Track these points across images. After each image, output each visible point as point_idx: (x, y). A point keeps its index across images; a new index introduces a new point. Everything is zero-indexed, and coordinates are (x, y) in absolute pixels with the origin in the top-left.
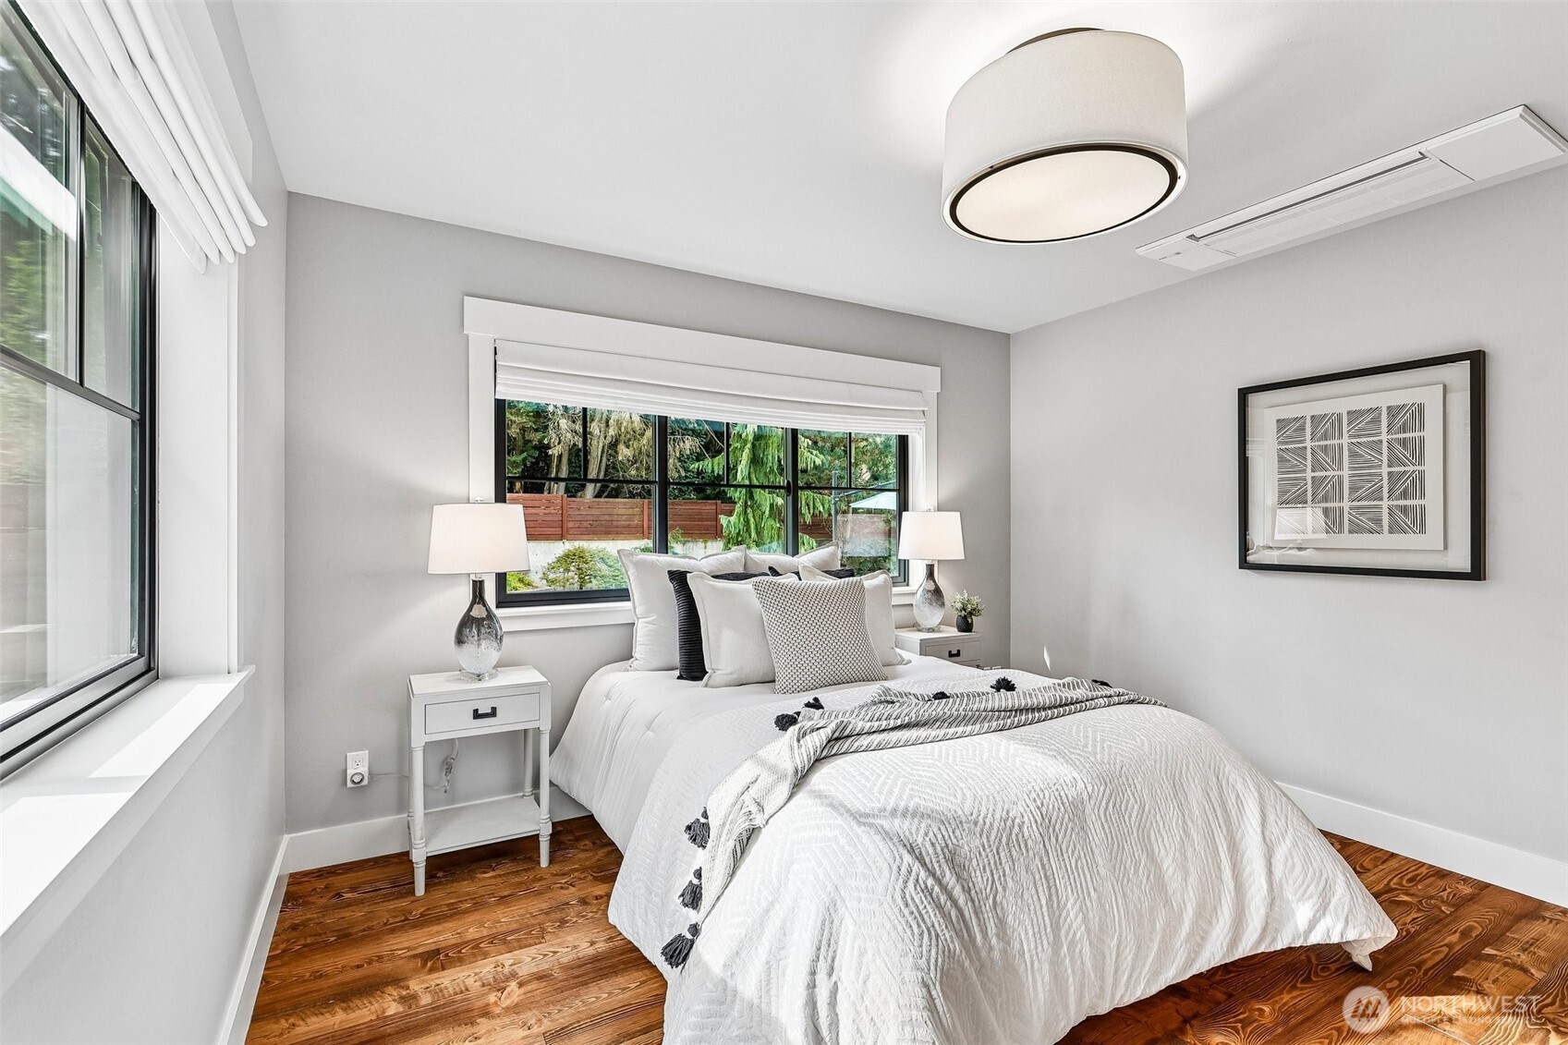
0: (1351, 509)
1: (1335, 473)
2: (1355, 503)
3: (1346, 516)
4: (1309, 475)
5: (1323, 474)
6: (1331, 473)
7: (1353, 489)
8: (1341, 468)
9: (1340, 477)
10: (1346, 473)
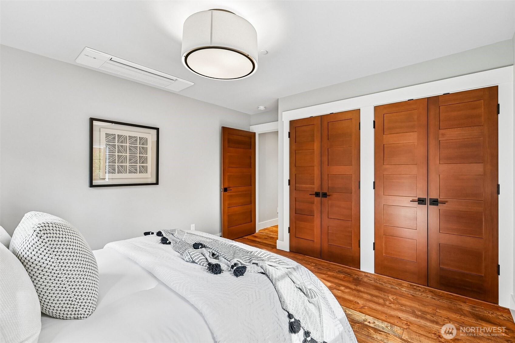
0: (129, 166)
1: (125, 154)
2: (130, 164)
3: (128, 168)
4: (117, 154)
5: (121, 154)
6: (123, 154)
7: (130, 160)
8: (126, 153)
9: (126, 156)
10: (128, 155)
